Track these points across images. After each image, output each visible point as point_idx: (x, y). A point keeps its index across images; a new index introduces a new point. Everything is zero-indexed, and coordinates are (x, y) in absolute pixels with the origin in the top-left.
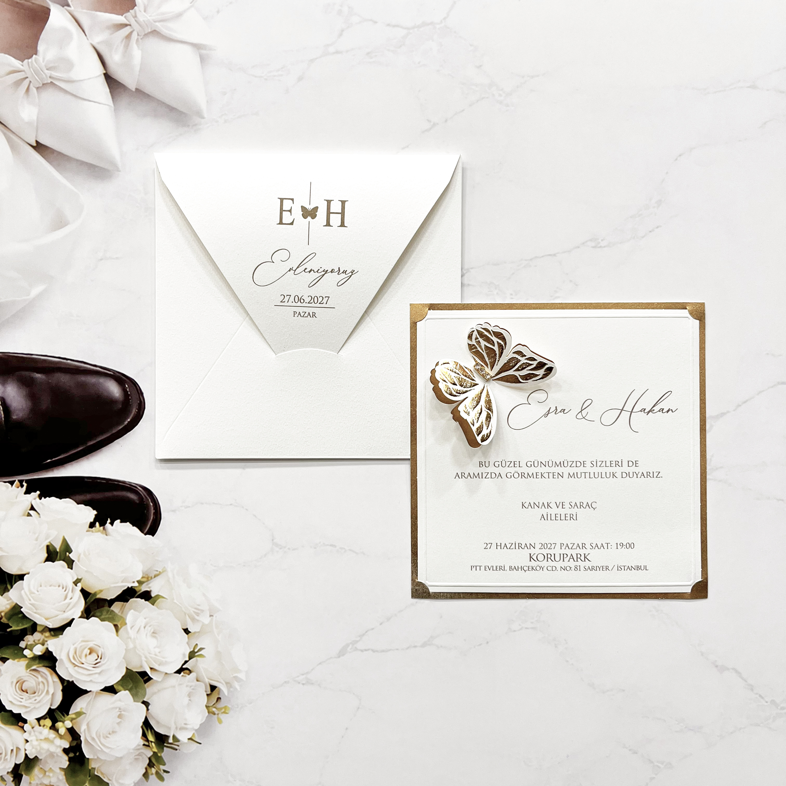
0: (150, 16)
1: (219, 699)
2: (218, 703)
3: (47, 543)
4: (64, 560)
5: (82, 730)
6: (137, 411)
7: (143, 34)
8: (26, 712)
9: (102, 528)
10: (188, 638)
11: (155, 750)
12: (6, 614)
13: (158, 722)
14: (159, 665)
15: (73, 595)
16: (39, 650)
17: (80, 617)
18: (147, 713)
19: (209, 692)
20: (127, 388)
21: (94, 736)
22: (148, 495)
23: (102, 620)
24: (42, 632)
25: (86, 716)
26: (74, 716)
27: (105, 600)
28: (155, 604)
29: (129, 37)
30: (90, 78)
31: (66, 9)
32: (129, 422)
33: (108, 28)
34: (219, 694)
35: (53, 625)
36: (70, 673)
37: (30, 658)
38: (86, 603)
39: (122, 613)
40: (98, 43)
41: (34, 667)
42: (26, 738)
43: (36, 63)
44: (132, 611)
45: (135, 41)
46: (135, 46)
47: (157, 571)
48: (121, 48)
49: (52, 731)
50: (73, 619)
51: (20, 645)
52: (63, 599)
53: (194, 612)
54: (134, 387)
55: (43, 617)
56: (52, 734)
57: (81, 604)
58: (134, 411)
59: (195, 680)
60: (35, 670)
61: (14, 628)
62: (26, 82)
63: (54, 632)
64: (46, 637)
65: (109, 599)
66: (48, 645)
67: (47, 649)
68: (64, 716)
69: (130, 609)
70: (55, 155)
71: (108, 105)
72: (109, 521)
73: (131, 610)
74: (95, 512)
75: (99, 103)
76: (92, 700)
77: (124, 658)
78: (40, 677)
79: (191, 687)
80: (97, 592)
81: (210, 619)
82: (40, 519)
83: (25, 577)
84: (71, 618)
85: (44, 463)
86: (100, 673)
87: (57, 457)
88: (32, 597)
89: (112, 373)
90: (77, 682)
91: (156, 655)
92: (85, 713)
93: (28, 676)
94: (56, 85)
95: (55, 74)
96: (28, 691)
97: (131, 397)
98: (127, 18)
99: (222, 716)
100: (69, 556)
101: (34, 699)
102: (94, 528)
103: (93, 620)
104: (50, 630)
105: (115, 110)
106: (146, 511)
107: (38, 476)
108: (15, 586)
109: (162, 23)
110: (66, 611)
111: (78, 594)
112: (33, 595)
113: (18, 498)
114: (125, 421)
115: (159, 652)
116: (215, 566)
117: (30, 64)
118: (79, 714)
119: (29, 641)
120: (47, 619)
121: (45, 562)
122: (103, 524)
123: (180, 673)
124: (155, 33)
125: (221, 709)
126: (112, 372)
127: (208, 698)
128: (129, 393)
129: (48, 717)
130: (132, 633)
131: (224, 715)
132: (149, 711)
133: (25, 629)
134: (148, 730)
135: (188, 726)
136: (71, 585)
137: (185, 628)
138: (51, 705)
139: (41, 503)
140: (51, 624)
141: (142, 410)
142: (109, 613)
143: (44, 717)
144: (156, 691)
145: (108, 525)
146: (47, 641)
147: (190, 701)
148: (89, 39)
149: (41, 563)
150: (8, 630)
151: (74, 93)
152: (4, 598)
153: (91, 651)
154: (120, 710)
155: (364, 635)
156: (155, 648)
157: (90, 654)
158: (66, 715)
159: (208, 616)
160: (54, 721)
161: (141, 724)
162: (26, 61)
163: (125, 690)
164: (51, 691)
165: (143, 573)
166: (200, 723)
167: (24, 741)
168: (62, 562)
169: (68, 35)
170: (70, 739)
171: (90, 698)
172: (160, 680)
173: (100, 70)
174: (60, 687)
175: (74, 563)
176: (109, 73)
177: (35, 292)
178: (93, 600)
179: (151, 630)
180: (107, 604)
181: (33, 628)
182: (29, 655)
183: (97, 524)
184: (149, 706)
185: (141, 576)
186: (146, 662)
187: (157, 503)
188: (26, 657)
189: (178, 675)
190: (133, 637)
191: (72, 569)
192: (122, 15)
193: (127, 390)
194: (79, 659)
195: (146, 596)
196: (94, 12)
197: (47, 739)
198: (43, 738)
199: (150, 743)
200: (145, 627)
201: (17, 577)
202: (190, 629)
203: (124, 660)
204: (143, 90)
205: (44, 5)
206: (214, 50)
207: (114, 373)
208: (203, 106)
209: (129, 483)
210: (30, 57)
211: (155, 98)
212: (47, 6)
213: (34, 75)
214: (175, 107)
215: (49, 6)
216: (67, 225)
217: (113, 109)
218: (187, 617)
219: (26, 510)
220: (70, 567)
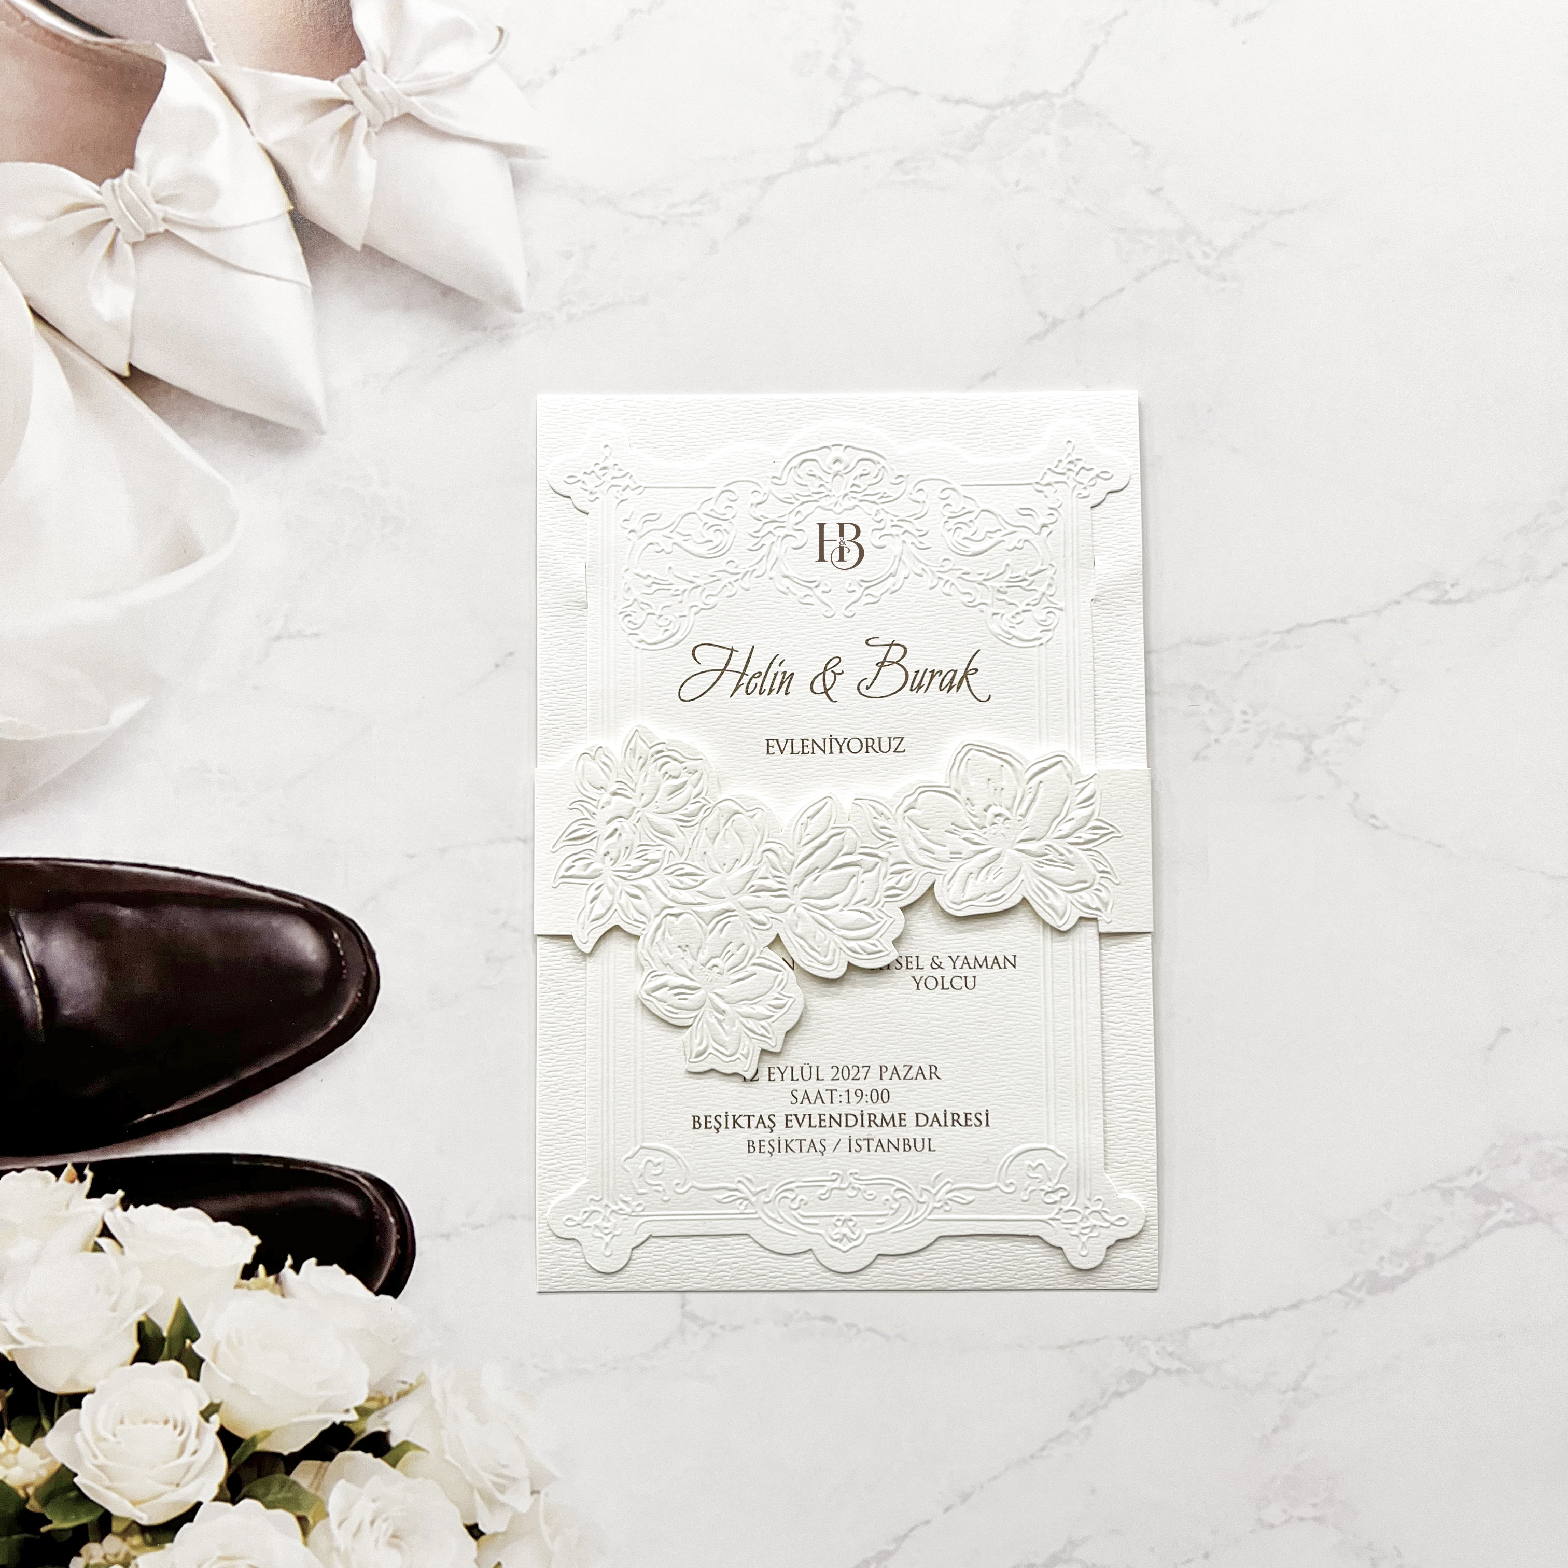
0: (397, 83)
3: (138, 1316)
4: (178, 1359)
6: (359, 994)
7: (381, 122)
9: (272, 1278)
10: (478, 1547)
12: (37, 1489)
15: (200, 1443)
17: (215, 1499)
20: (337, 941)
22: (384, 1198)
23: (269, 1506)
24: (125, 1534)
27: (279, 1455)
28: (400, 1465)
29: (347, 129)
30: (258, 223)
31: (203, 67)
32: (340, 1022)
33: (300, 108)
35: (149, 1519)
38: (230, 1464)
39: (317, 1489)
40: (278, 142)
43: (132, 187)
44: (342, 1482)
45: (362, 138)
46: (362, 149)
47: (404, 1383)
48: (330, 155)
50: (199, 1504)
52: (176, 1452)
53: (495, 1484)
54: (355, 939)
55: (127, 1498)
57: (220, 1468)
58: (353, 994)
61: (57, 1524)
62: (109, 230)
63: (151, 1534)
64: (134, 1547)
65: (286, 1453)
69: (338, 1480)
70: (174, 395)
71: (298, 283)
72: (289, 1261)
73: (341, 1478)
74: (256, 1241)
75: (278, 279)
80: (259, 1437)
81: (530, 1500)
82: (123, 1258)
83: (85, 1401)
84: (194, 1502)
85: (136, 1121)
87: (167, 1107)
88: (101, 1450)
89: (301, 906)
94: (177, 237)
95: (172, 211)
97: (346, 962)
98: (344, 86)
100: (190, 1347)
102: (252, 1279)
103: (247, 1504)
104: (144, 1530)
105: (314, 293)
106: (378, 1238)
107: (119, 1153)
108: (58, 1423)
109: (423, 98)
110: (182, 1484)
111: (212, 1442)
112: (101, 1444)
113: (71, 1207)
114: (329, 1020)
116: (544, 1371)
117: (117, 188)
119: (91, 1557)
120: (135, 1503)
121: (133, 1363)
122: (274, 1269)
124: (409, 119)
126: (301, 903)
128: (341, 953)
130: (341, 1538)
133: (84, 1527)
136: (195, 1419)
137: (470, 1522)
139: (126, 1218)
140: (145, 1516)
141: (371, 994)
142: (286, 1488)
145: (287, 1272)
146: (135, 1557)
148: (253, 132)
149: (123, 1365)
150: (44, 1529)
151: (221, 256)
152: (34, 1451)
155: (906, 1536)
159: (528, 1491)
162: (108, 182)
165: (371, 1389)
168: (173, 1363)
169: (207, 125)
173: (280, 203)
175: (204, 1365)
176: (300, 211)
177: (120, 715)
178: (248, 1454)
179: (387, 1530)
180: (282, 1466)
181: (104, 1523)
183: (261, 1269)
185: (365, 1396)
187: (405, 1215)
190: (343, 1548)
191: (198, 1380)
192: (332, 80)
193: (335, 946)
195: (378, 1445)
196: (266, 73)
200: (372, 1523)
201: (65, 1400)
202: (485, 1526)
204: (379, 249)
205: (152, 57)
206: (544, 157)
207: (305, 905)
208: (520, 285)
209: (340, 1170)
210: (119, 173)
211: (408, 267)
212: (157, 58)
213: (127, 213)
214: (455, 287)
215: (164, 59)
216: (199, 557)
217: (309, 292)
218: (477, 1496)
219: (91, 1237)
220: (194, 1373)
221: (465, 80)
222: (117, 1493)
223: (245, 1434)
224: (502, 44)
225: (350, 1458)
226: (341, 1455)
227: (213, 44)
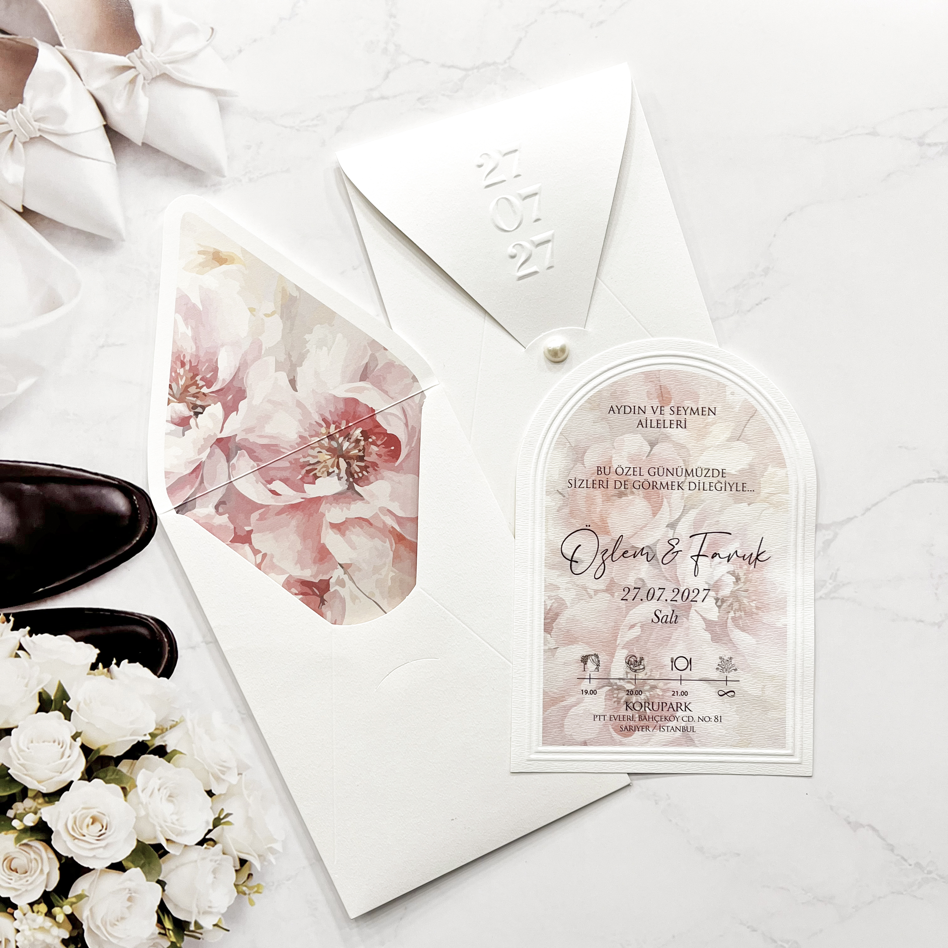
0: (158, 57)
1: (250, 876)
2: (250, 879)
3: (39, 689)
4: (59, 710)
5: (84, 917)
6: (147, 527)
7: (151, 78)
8: (16, 896)
9: (106, 670)
10: (212, 801)
11: (173, 939)
13: (176, 906)
14: (177, 835)
15: (72, 751)
16: (30, 820)
17: (80, 779)
18: (163, 895)
19: (238, 868)
20: (135, 500)
21: (99, 923)
22: (161, 629)
23: (107, 782)
24: (35, 798)
25: (88, 900)
26: (74, 900)
27: (111, 758)
28: (171, 761)
29: (133, 81)
30: (87, 131)
31: (57, 49)
32: (137, 541)
33: (109, 71)
34: (250, 870)
35: (47, 790)
36: (68, 847)
37: (20, 830)
38: (87, 762)
39: (131, 773)
40: (97, 89)
41: (25, 841)
42: (17, 928)
43: (22, 113)
44: (143, 770)
45: (141, 87)
46: (141, 92)
47: (173, 721)
48: (124, 96)
49: (47, 918)
50: (72, 782)
51: (8, 815)
52: (60, 758)
53: (219, 770)
54: (144, 499)
55: (35, 780)
56: (48, 923)
57: (82, 763)
58: (144, 527)
59: (221, 853)
60: (26, 845)
62: (10, 136)
63: (48, 798)
64: (39, 804)
65: (115, 756)
66: (41, 813)
67: (41, 818)
68: (62, 900)
69: (141, 769)
70: (46, 221)
71: (109, 162)
72: (114, 661)
74: (97, 651)
75: (99, 160)
76: (96, 879)
77: (133, 828)
78: (32, 853)
79: (215, 861)
80: (101, 749)
81: (238, 778)
82: (30, 660)
83: (13, 732)
84: (69, 781)
85: (35, 592)
86: (105, 847)
87: (50, 585)
88: (22, 756)
89: (117, 483)
90: (77, 858)
91: (173, 823)
92: (87, 896)
93: (19, 852)
94: (46, 139)
95: (43, 126)
96: (18, 871)
97: (140, 511)
98: (131, 59)
99: (254, 897)
100: (66, 705)
101: (25, 880)
102: (96, 670)
103: (96, 781)
104: (44, 795)
105: (117, 168)
106: (159, 649)
107: (27, 608)
109: (172, 65)
110: (63, 771)
111: (78, 752)
112: (22, 753)
113: (3, 635)
114: (133, 540)
115: (177, 820)
117: (15, 115)
118: (80, 897)
119: (17, 810)
120: (39, 782)
121: (37, 712)
122: (107, 665)
123: (202, 845)
124: (165, 77)
125: (252, 888)
126: (116, 481)
127: (237, 875)
128: (138, 506)
129: (43, 901)
130: (144, 797)
131: (257, 895)
132: (166, 892)
133: (14, 795)
134: (164, 915)
135: (214, 910)
136: (69, 740)
137: (208, 789)
138: (46, 887)
139: (32, 641)
140: (45, 789)
141: (154, 526)
142: (116, 773)
143: (38, 902)
144: (173, 867)
145: (113, 666)
146: (40, 809)
147: (215, 879)
148: (84, 83)
149: (32, 714)
151: (70, 150)
153: (94, 820)
154: (130, 892)
156: (171, 815)
157: (92, 823)
158: (64, 899)
159: (236, 774)
160: (51, 906)
161: (156, 908)
162: (10, 111)
163: (136, 867)
164: (46, 870)
165: (157, 724)
166: (227, 905)
167: (14, 931)
168: (57, 712)
169: (60, 80)
170: (70, 927)
171: (93, 878)
172: (178, 854)
173: (99, 121)
174: (58, 865)
175: (73, 713)
176: (109, 124)
177: (22, 386)
178: (96, 757)
179: (166, 794)
180: (113, 762)
181: (24, 792)
182: (18, 826)
183: (100, 665)
184: (165, 886)
185: (154, 728)
186: (161, 832)
187: (173, 638)
188: (14, 828)
189: (200, 847)
190: (144, 803)
191: (70, 720)
192: (125, 56)
193: (134, 503)
194: (80, 830)
195: (161, 751)
196: (91, 52)
197: (42, 929)
198: (37, 927)
199: (167, 931)
200: (159, 790)
202: (214, 790)
203: (133, 830)
204: (151, 145)
205: (31, 44)
206: (236, 96)
207: (118, 482)
208: (224, 163)
209: (138, 615)
210: (15, 106)
211: (166, 154)
212: (34, 45)
213: (20, 127)
214: (190, 164)
215: (37, 45)
216: (62, 305)
217: (115, 167)
218: (211, 776)
219: (14, 650)
220: (68, 718)
221: (194, 55)
222: (31, 778)
223: (94, 747)
224: (213, 36)
225: (148, 758)
226: (143, 757)
227: (63, 37)
